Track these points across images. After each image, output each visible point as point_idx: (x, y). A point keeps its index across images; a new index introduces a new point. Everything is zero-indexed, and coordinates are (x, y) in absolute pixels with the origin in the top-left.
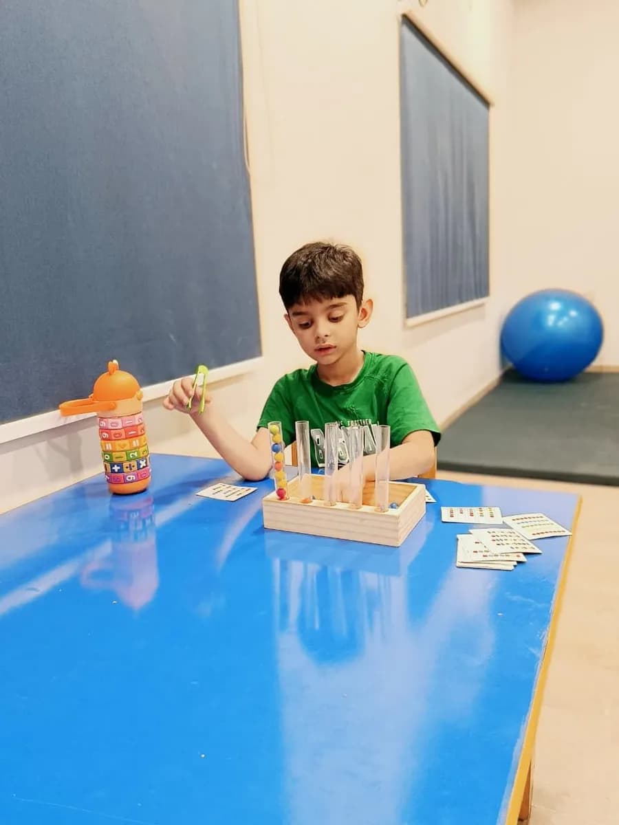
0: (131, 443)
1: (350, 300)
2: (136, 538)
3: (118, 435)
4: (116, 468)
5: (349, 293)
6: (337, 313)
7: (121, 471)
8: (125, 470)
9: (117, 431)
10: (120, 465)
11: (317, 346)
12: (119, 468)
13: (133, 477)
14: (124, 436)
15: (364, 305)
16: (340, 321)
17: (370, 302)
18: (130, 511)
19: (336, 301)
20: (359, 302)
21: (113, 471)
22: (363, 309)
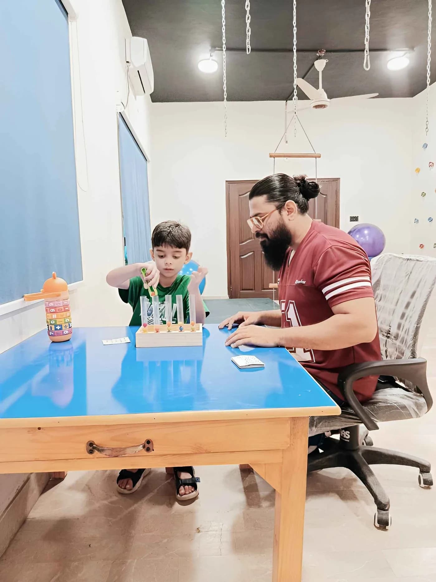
0: (66, 314)
1: (183, 250)
2: (67, 365)
3: (60, 310)
4: (58, 328)
5: (184, 248)
6: (177, 255)
7: (61, 329)
8: (63, 328)
9: (60, 308)
10: (61, 326)
11: (165, 267)
12: (60, 327)
13: (67, 332)
14: (63, 310)
15: (189, 255)
16: (177, 259)
17: (191, 254)
18: (65, 350)
19: (178, 249)
20: (187, 253)
21: (56, 329)
22: (188, 256)
